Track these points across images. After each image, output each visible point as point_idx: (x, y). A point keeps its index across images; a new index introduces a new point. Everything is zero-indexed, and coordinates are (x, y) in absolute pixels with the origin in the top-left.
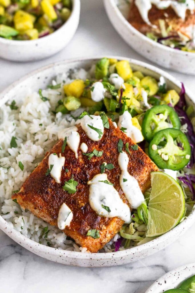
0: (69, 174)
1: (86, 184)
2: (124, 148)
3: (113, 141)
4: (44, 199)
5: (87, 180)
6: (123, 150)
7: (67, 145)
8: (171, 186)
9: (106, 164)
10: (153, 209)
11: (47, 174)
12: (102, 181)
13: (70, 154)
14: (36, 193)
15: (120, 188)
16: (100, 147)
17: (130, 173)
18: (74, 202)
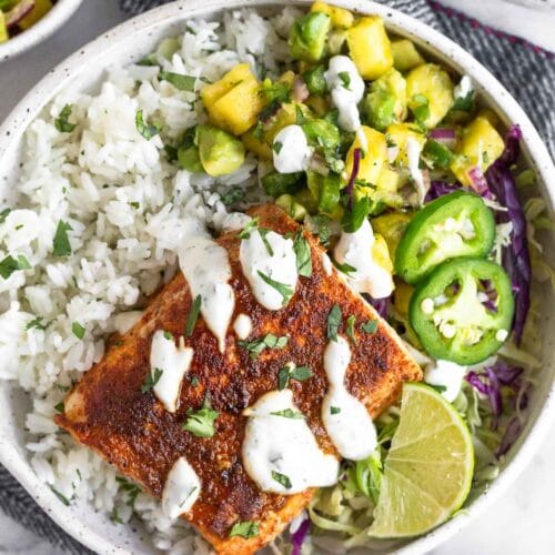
0: (199, 389)
1: (238, 415)
2: (343, 329)
3: (316, 311)
4: (133, 448)
5: (241, 408)
6: (338, 332)
7: (200, 316)
8: (447, 428)
9: (292, 366)
10: (396, 474)
11: (145, 389)
12: (278, 414)
13: (207, 342)
14: (116, 432)
15: (322, 425)
16: (283, 323)
17: (350, 390)
18: (206, 457)
